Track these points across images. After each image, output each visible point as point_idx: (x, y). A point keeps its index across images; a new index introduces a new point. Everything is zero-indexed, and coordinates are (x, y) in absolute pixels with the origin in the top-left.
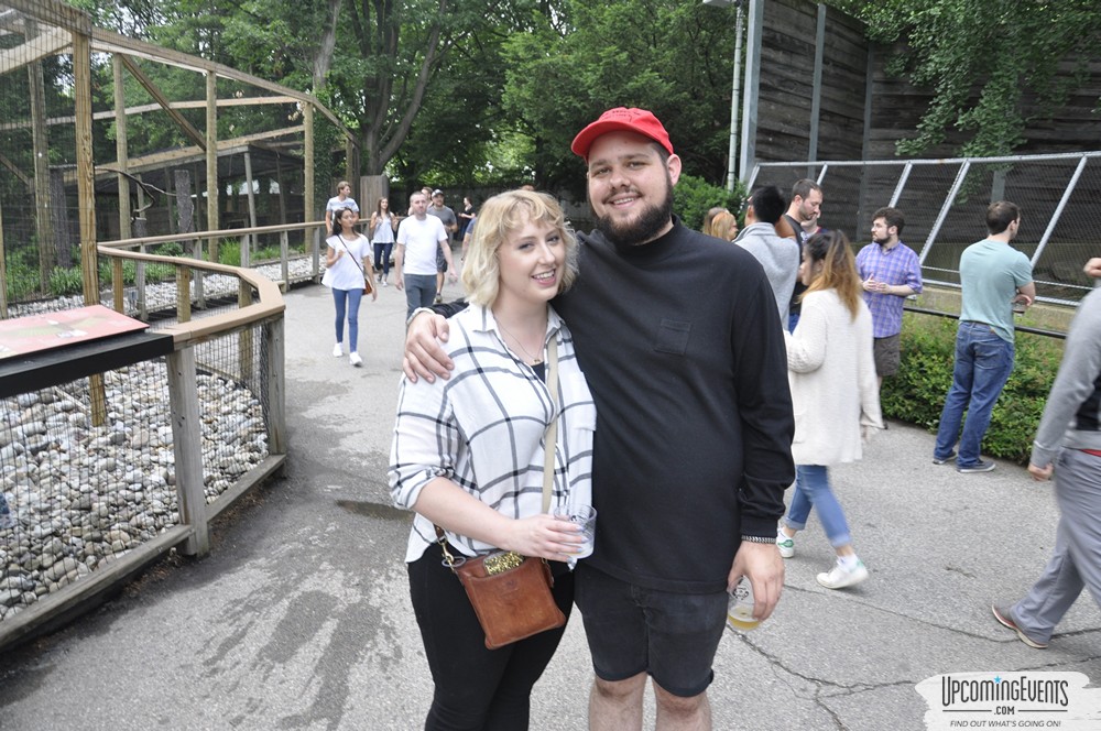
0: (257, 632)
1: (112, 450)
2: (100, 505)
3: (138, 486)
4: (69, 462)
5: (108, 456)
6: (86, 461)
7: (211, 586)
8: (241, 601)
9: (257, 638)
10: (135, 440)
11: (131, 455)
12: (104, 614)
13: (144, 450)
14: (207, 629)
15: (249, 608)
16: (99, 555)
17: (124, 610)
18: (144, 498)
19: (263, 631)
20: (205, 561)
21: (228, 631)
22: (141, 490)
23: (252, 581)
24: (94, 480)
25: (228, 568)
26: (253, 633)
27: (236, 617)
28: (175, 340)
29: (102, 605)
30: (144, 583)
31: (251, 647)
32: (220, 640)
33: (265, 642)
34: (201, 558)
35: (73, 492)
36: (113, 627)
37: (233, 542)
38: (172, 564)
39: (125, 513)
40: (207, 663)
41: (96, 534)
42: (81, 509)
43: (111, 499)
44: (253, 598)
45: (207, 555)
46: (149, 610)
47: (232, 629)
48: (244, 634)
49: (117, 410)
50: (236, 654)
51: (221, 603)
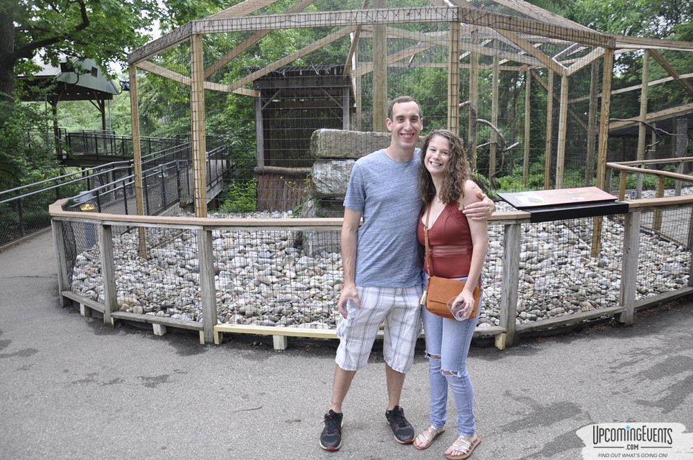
0: (643, 364)
1: (597, 269)
2: (583, 291)
3: (604, 287)
4: (574, 270)
5: (594, 271)
6: (582, 271)
7: (628, 339)
8: (640, 349)
9: (642, 366)
10: (610, 266)
11: (606, 273)
12: (571, 336)
13: (614, 272)
14: (617, 355)
15: (643, 353)
16: (575, 310)
17: (580, 337)
18: (606, 293)
19: (647, 364)
20: (629, 328)
21: (628, 359)
22: (606, 289)
23: (651, 343)
24: (584, 280)
25: (640, 335)
26: (640, 363)
27: (635, 355)
28: (630, 207)
29: (570, 333)
30: (593, 329)
31: (637, 369)
32: (622, 361)
33: (646, 368)
34: (627, 326)
35: (572, 283)
36: (573, 342)
37: (648, 324)
38: (611, 325)
39: (594, 296)
40: (611, 368)
41: (578, 302)
42: (573, 290)
43: (589, 290)
44: (648, 350)
45: (631, 326)
46: (592, 341)
47: (630, 359)
48: (636, 362)
49: (606, 251)
50: (628, 369)
51: (630, 347)
